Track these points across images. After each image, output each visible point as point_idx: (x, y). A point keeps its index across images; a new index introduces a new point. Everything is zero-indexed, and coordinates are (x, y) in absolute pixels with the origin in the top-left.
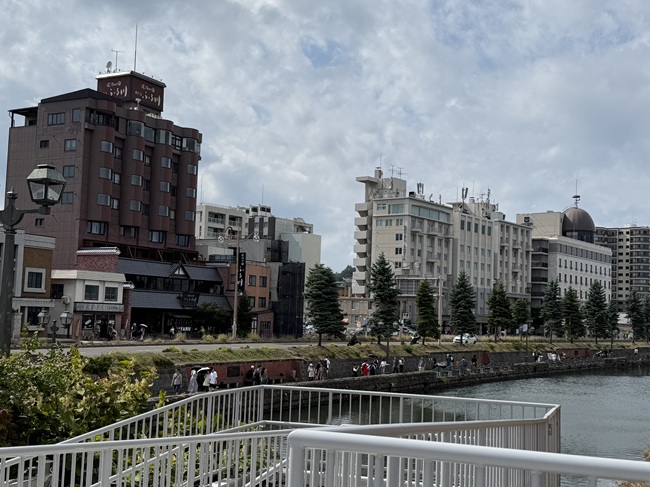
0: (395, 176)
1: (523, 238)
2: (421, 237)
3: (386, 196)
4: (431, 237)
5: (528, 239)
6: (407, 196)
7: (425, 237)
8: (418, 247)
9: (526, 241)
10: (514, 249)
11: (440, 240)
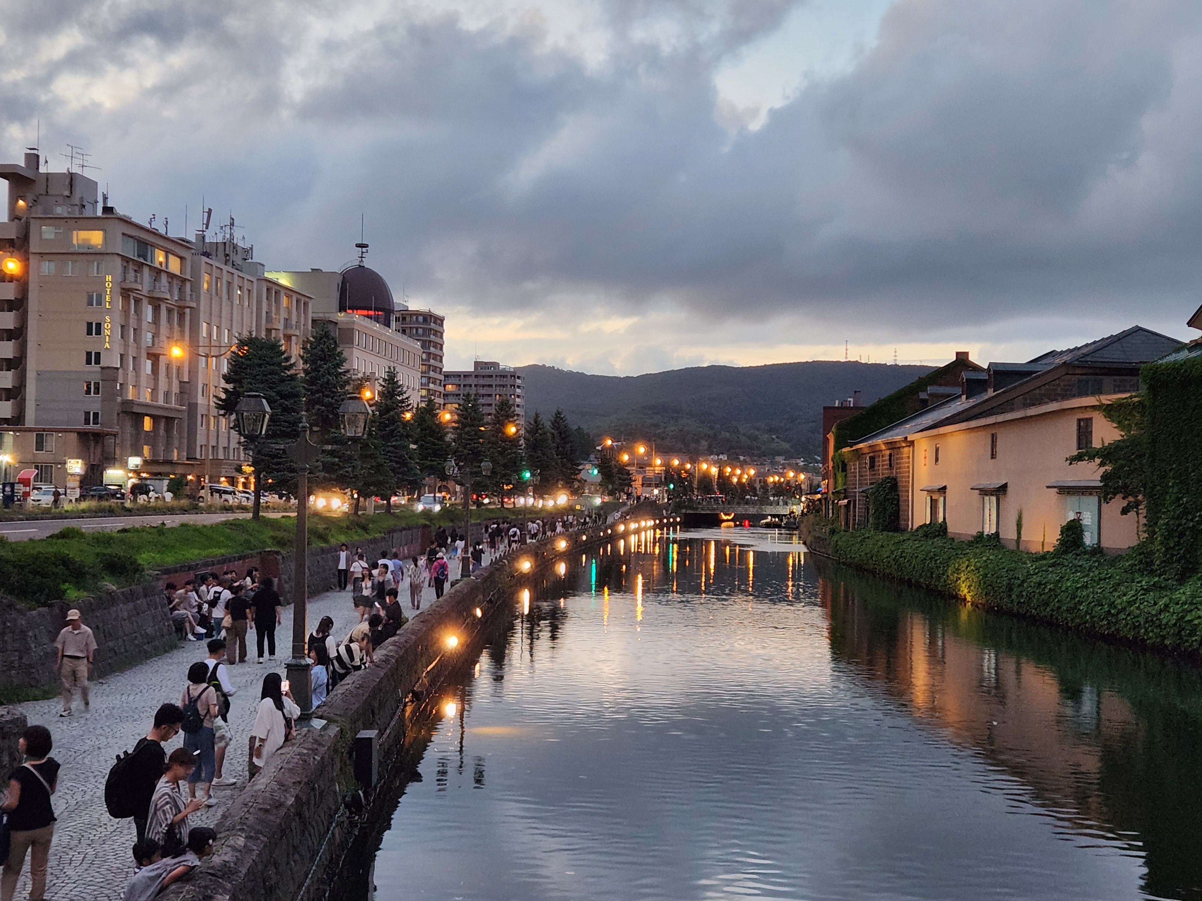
0: (75, 170)
1: (299, 316)
2: (137, 301)
3: (60, 211)
4: (156, 303)
5: (306, 318)
6: (99, 213)
7: (145, 301)
8: (133, 322)
9: (302, 322)
10: (284, 335)
11: (169, 311)
